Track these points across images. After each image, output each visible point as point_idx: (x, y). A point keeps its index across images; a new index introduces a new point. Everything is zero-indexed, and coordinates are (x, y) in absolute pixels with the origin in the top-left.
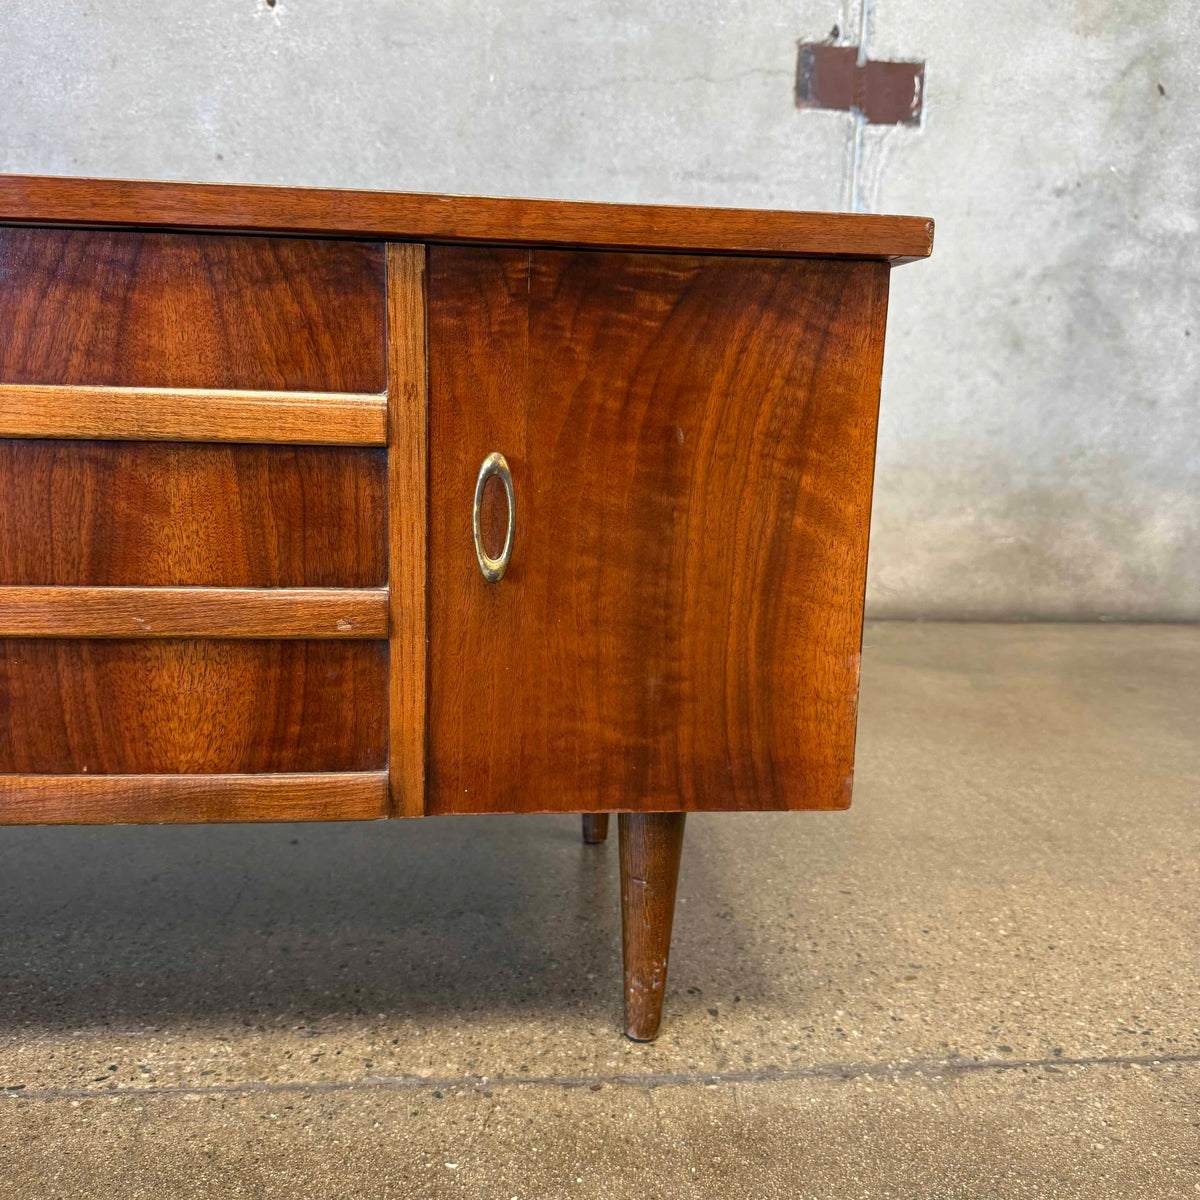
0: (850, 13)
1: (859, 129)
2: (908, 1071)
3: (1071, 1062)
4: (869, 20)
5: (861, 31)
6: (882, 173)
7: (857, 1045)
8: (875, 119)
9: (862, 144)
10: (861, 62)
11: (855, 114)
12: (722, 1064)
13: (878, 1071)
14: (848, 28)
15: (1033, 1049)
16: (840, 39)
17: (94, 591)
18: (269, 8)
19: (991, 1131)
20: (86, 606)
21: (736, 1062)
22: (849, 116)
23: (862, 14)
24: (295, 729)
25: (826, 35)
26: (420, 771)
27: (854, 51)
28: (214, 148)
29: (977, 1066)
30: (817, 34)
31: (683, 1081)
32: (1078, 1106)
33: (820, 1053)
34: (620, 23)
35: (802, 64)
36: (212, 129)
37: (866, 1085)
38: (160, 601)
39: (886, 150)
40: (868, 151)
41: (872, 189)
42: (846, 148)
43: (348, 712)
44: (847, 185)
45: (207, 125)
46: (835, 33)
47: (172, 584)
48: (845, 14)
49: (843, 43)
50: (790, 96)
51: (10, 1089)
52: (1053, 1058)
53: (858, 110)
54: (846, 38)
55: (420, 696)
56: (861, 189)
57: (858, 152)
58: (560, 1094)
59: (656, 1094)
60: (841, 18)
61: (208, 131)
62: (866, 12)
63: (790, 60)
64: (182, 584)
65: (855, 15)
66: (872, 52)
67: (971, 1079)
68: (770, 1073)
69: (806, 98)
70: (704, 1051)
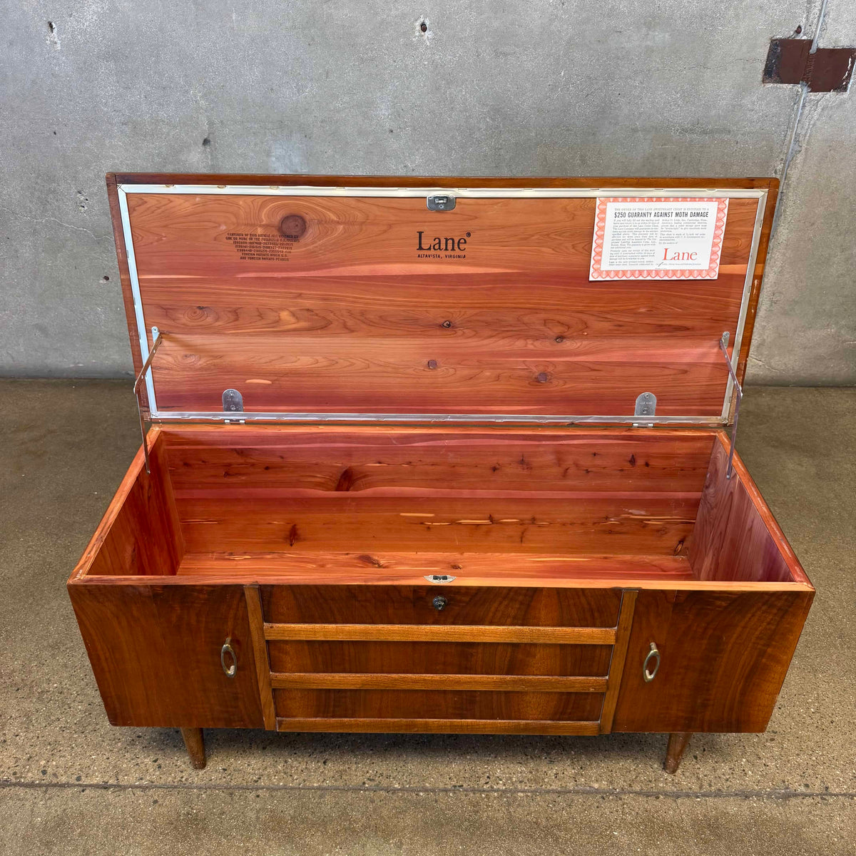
0: (812, 16)
1: (803, 96)
2: (769, 796)
3: (831, 795)
4: (824, 20)
5: (816, 28)
6: (814, 125)
7: (751, 780)
8: (814, 89)
9: (804, 106)
10: (813, 50)
11: (803, 85)
12: (701, 788)
13: (758, 795)
14: (808, 27)
15: (817, 787)
16: (801, 34)
17: (508, 677)
18: (423, 33)
19: (797, 828)
20: (505, 682)
21: (706, 788)
22: (798, 87)
23: (819, 17)
24: (569, 711)
25: (792, 33)
26: (611, 723)
27: (810, 42)
28: (387, 126)
29: (796, 795)
30: (786, 32)
31: (688, 796)
32: (831, 818)
33: (736, 784)
34: (650, 33)
35: (772, 52)
36: (387, 113)
37: (753, 802)
38: (530, 681)
39: (819, 109)
40: (807, 111)
41: (805, 135)
42: (793, 110)
43: (588, 708)
44: (789, 133)
45: (383, 111)
46: (798, 31)
47: (534, 675)
48: (807, 18)
49: (802, 37)
50: (760, 77)
51: (459, 786)
52: (824, 792)
53: (804, 83)
54: (805, 35)
55: (615, 705)
56: (797, 135)
57: (800, 111)
58: (645, 799)
59: (679, 801)
60: (804, 20)
61: (384, 115)
62: (823, 14)
63: (763, 52)
64: (537, 675)
65: (814, 18)
66: (822, 43)
67: (793, 801)
68: (718, 794)
69: (770, 77)
70: (694, 780)
